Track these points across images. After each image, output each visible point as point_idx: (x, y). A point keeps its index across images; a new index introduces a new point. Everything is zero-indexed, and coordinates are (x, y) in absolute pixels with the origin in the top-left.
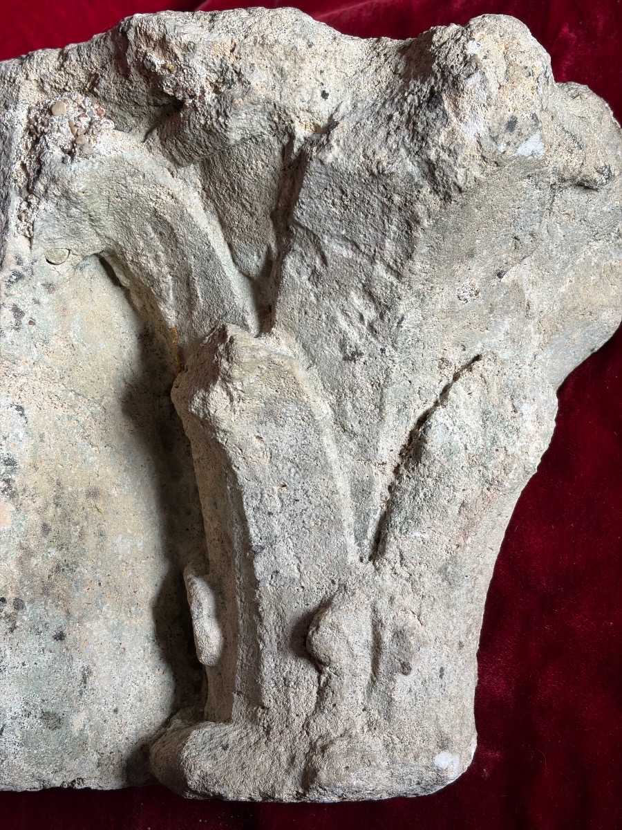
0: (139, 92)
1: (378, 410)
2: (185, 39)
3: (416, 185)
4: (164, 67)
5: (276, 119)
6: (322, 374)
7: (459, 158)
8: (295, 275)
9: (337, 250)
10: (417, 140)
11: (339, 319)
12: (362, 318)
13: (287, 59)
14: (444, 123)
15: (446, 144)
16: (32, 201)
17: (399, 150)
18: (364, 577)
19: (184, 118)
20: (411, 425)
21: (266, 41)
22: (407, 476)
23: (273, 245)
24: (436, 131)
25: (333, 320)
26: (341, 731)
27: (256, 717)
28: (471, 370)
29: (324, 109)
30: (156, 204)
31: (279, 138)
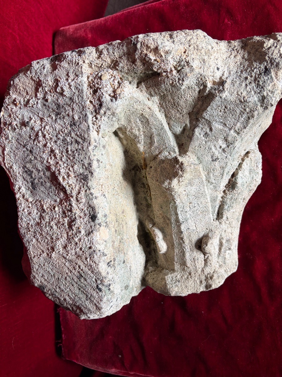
0: (139, 69)
1: (221, 175)
2: (167, 49)
3: (257, 105)
4: (155, 60)
5: (200, 80)
6: (204, 166)
7: (275, 94)
8: (198, 135)
9: (217, 126)
10: (259, 88)
11: (212, 148)
12: (221, 147)
13: (206, 55)
14: (271, 81)
15: (271, 90)
16: (98, 117)
17: (251, 92)
18: (217, 226)
19: (161, 80)
20: (229, 177)
21: (199, 48)
22: (229, 194)
23: (188, 124)
24: (268, 85)
25: (211, 149)
26: (213, 271)
27: (185, 269)
28: (248, 157)
29: (218, 75)
30: (143, 111)
31: (198, 87)
